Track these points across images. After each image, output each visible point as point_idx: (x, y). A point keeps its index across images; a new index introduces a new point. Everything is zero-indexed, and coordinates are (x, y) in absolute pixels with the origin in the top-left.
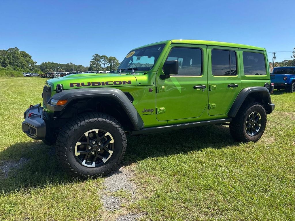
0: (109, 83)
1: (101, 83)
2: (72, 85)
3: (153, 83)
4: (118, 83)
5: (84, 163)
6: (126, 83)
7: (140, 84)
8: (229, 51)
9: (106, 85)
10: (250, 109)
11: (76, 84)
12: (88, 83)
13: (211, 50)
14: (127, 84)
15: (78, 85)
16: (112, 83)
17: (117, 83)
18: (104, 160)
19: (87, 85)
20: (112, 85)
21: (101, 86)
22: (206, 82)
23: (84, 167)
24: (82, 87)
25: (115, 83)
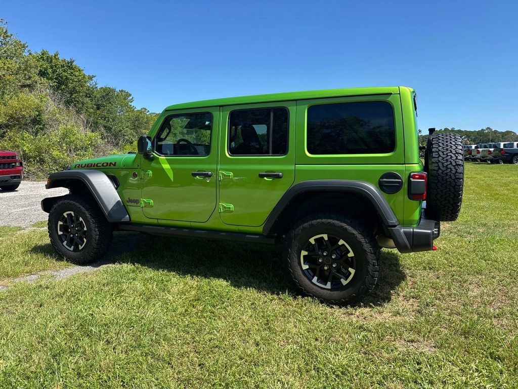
4: (106, 164)
6: (112, 165)
17: (104, 164)
19: (84, 166)
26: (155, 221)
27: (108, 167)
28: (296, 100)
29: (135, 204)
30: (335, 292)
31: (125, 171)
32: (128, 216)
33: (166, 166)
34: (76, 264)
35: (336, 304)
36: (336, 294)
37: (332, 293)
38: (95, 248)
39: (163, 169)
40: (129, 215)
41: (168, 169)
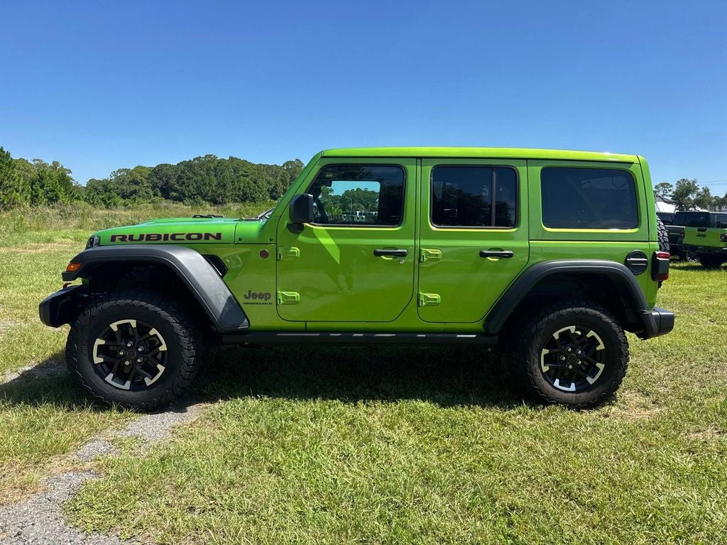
0: (177, 237)
1: (163, 237)
2: (113, 238)
3: (271, 240)
4: (196, 236)
5: (109, 378)
6: (210, 237)
7: (240, 240)
8: (492, 168)
9: (170, 240)
10: (551, 316)
11: (121, 237)
12: (141, 235)
13: (431, 167)
14: (211, 240)
15: (123, 238)
16: (184, 237)
17: (193, 237)
18: (148, 382)
19: (138, 239)
20: (183, 240)
21: (162, 241)
22: (411, 242)
23: (109, 386)
24: (129, 242)
25: (189, 236)
26: (302, 325)
27: (203, 240)
28: (527, 159)
29: (263, 301)
30: (582, 394)
31: (244, 247)
32: (246, 320)
33: (327, 241)
34: (140, 412)
35: (584, 408)
36: (583, 396)
37: (579, 395)
38: (184, 379)
39: (321, 246)
40: (248, 320)
41: (330, 246)
